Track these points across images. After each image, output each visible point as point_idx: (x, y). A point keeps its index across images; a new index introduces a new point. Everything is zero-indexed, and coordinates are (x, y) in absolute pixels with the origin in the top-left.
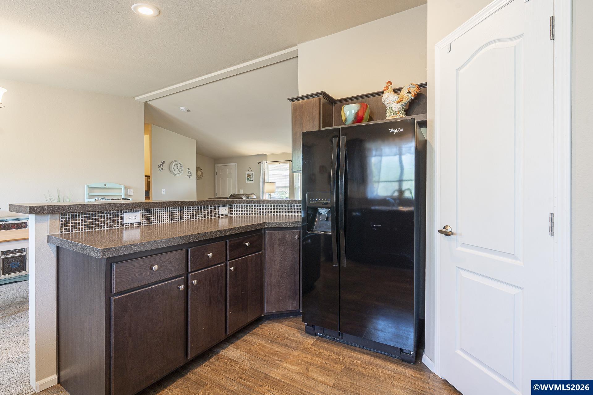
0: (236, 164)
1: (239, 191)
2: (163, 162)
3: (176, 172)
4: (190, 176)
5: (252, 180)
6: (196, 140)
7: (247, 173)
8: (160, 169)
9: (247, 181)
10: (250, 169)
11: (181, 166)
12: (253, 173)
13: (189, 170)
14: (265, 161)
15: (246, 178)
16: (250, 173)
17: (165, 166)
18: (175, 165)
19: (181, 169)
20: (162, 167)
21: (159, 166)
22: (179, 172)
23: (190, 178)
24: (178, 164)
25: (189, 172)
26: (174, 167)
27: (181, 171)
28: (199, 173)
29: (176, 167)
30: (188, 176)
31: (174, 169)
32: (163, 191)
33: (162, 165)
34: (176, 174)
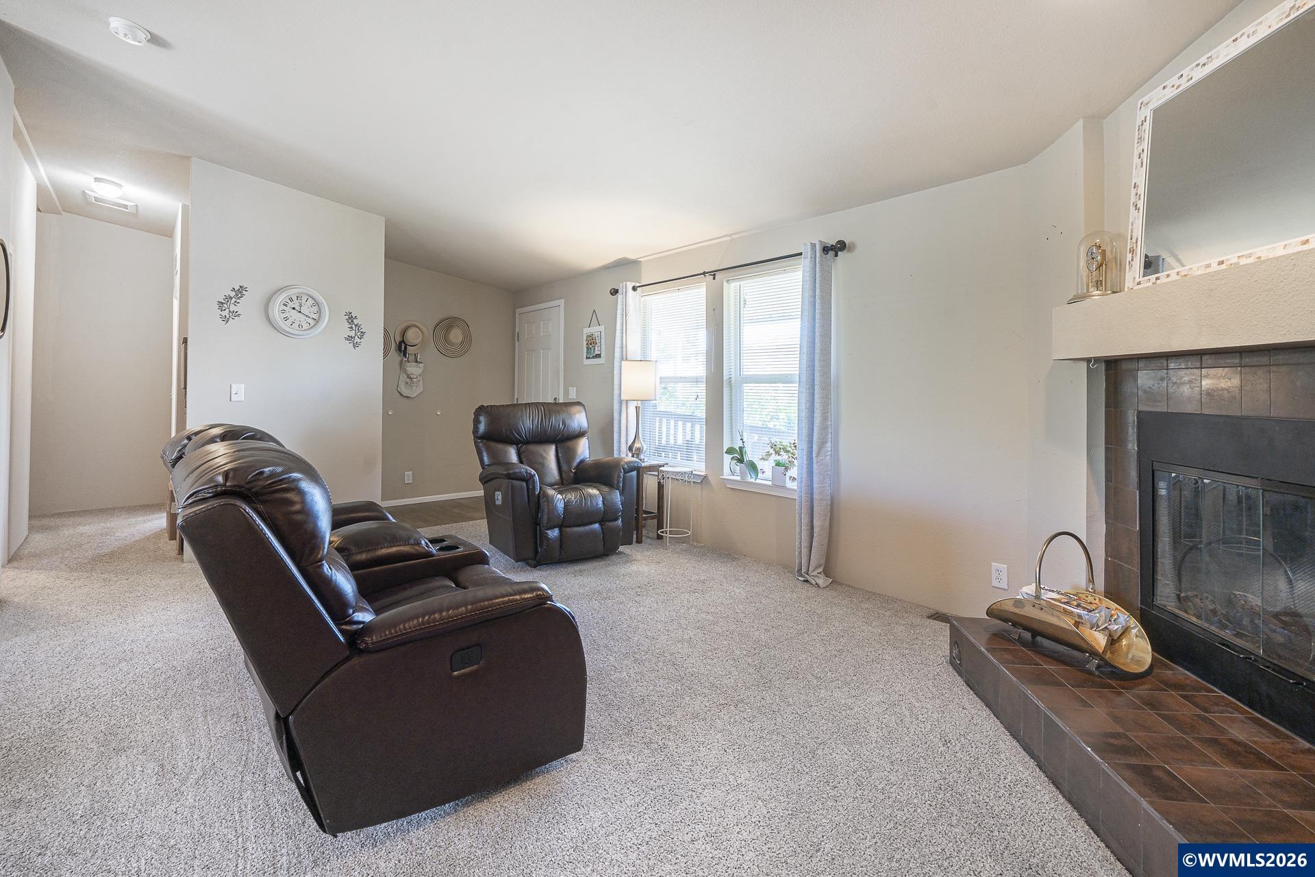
0: (562, 302)
1: (566, 393)
2: (240, 292)
3: (296, 326)
4: (357, 340)
5: (599, 356)
6: (383, 219)
7: (587, 331)
8: (226, 313)
9: (587, 358)
10: (594, 317)
11: (316, 303)
12: (602, 328)
13: (351, 319)
14: (630, 285)
15: (585, 349)
16: (594, 330)
17: (248, 306)
18: (291, 300)
19: (315, 316)
20: (233, 308)
21: (222, 303)
22: (305, 326)
23: (355, 345)
24: (304, 299)
25: (353, 326)
26: (285, 308)
27: (317, 321)
28: (456, 336)
29: (294, 309)
30: (346, 339)
31: (285, 315)
32: (233, 392)
33: (234, 300)
34: (296, 332)
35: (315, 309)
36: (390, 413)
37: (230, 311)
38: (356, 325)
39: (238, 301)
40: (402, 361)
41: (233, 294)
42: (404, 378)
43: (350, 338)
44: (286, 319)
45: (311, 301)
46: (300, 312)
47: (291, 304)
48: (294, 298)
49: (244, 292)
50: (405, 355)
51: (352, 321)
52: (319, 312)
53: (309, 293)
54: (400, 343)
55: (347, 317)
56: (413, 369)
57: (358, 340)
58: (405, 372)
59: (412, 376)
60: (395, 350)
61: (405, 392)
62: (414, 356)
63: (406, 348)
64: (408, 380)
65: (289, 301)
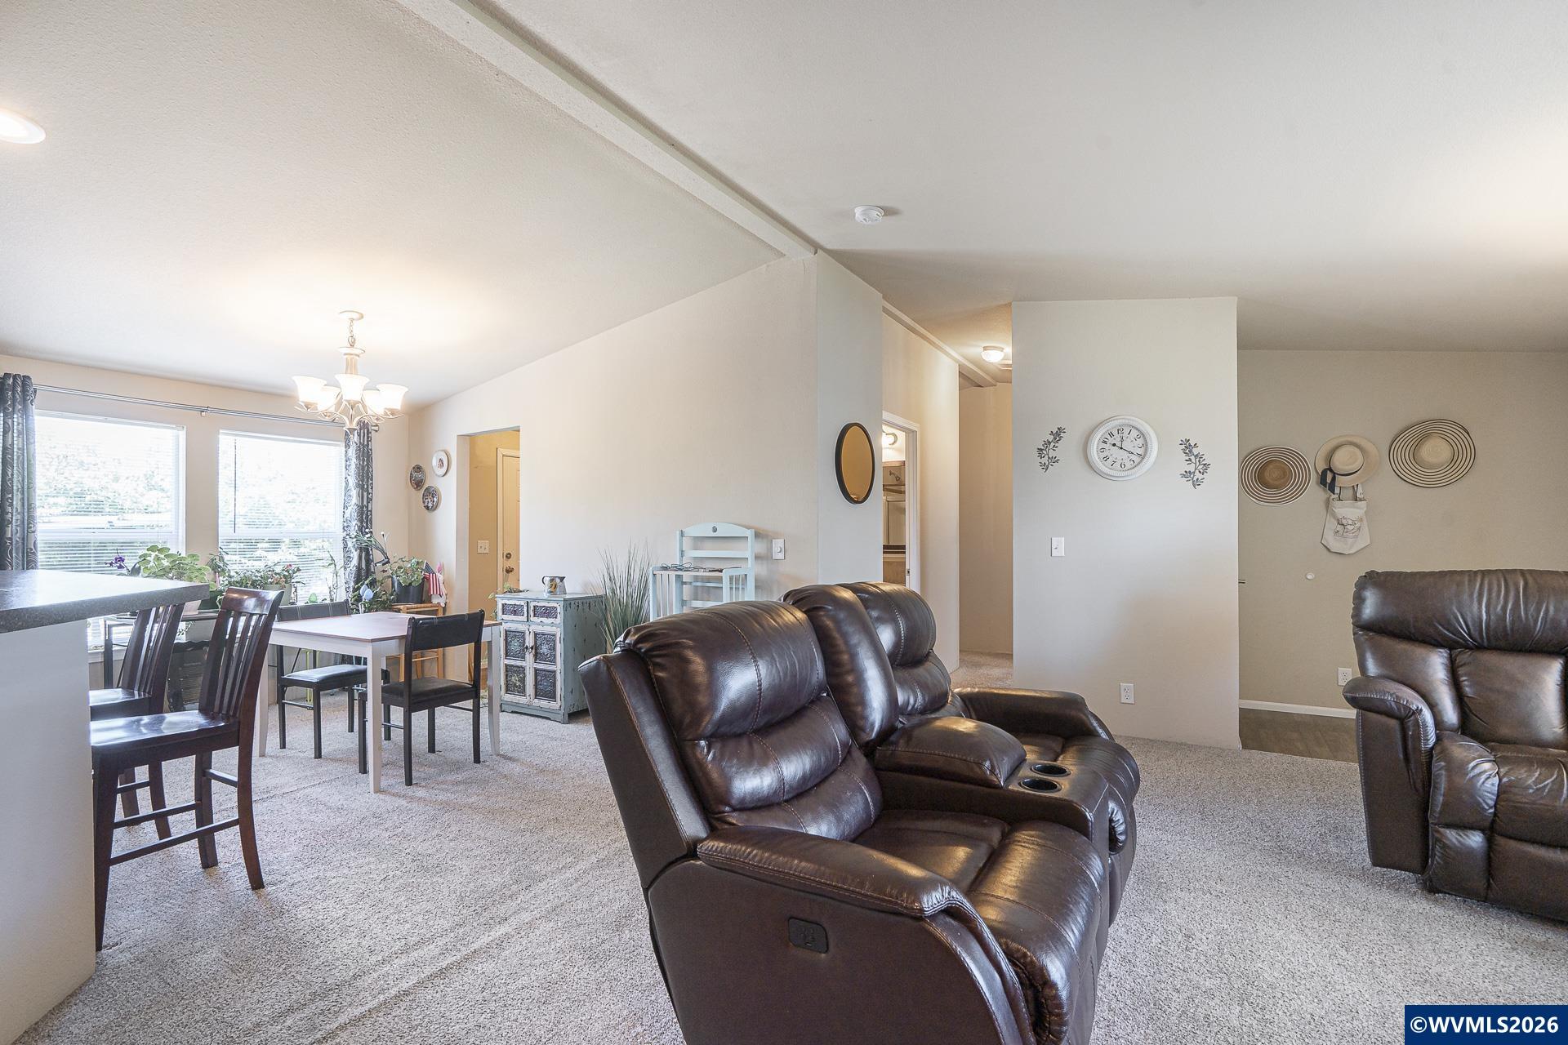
2: (1058, 435)
3: (1117, 465)
4: (1198, 475)
6: (1235, 300)
8: (1045, 460)
11: (1142, 435)
13: (1188, 447)
17: (1066, 450)
18: (1111, 435)
19: (1140, 451)
20: (1052, 454)
21: (1041, 450)
22: (1129, 465)
23: (1196, 483)
24: (1126, 431)
25: (1193, 458)
26: (1104, 445)
27: (1142, 457)
28: (1436, 451)
29: (1114, 445)
30: (1183, 476)
31: (1104, 455)
32: (1053, 547)
33: (1052, 444)
34: (1120, 474)
35: (1140, 442)
36: (1309, 577)
37: (1049, 458)
38: (1196, 456)
39: (1057, 445)
40: (1328, 499)
41: (1051, 438)
42: (1332, 524)
43: (1187, 475)
44: (1106, 458)
45: (1134, 433)
46: (1121, 448)
47: (1111, 440)
48: (1115, 432)
49: (1062, 434)
50: (1332, 490)
51: (1190, 451)
52: (1145, 445)
53: (1131, 423)
54: (1324, 473)
55: (1183, 447)
56: (1347, 510)
57: (1200, 476)
58: (1334, 515)
59: (1344, 522)
60: (1317, 483)
61: (1335, 546)
62: (1351, 491)
63: (1334, 479)
64: (1339, 528)
65: (1109, 437)
